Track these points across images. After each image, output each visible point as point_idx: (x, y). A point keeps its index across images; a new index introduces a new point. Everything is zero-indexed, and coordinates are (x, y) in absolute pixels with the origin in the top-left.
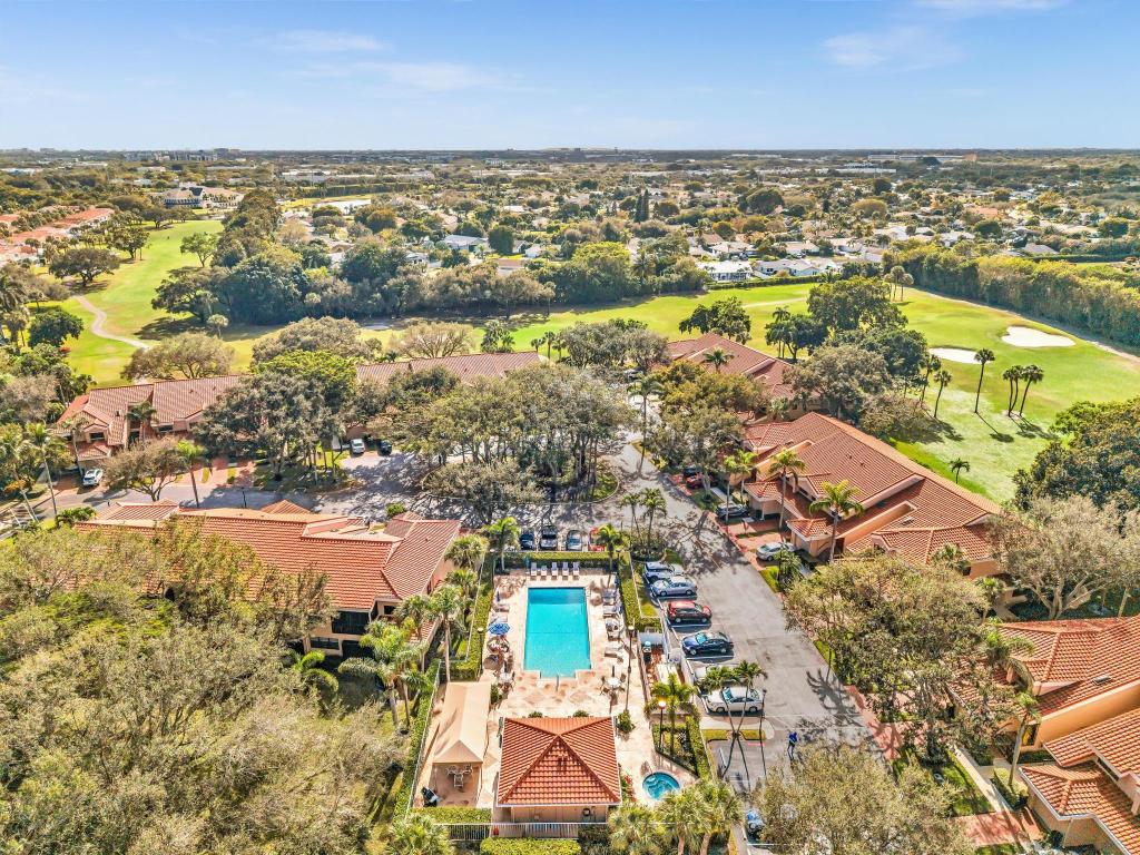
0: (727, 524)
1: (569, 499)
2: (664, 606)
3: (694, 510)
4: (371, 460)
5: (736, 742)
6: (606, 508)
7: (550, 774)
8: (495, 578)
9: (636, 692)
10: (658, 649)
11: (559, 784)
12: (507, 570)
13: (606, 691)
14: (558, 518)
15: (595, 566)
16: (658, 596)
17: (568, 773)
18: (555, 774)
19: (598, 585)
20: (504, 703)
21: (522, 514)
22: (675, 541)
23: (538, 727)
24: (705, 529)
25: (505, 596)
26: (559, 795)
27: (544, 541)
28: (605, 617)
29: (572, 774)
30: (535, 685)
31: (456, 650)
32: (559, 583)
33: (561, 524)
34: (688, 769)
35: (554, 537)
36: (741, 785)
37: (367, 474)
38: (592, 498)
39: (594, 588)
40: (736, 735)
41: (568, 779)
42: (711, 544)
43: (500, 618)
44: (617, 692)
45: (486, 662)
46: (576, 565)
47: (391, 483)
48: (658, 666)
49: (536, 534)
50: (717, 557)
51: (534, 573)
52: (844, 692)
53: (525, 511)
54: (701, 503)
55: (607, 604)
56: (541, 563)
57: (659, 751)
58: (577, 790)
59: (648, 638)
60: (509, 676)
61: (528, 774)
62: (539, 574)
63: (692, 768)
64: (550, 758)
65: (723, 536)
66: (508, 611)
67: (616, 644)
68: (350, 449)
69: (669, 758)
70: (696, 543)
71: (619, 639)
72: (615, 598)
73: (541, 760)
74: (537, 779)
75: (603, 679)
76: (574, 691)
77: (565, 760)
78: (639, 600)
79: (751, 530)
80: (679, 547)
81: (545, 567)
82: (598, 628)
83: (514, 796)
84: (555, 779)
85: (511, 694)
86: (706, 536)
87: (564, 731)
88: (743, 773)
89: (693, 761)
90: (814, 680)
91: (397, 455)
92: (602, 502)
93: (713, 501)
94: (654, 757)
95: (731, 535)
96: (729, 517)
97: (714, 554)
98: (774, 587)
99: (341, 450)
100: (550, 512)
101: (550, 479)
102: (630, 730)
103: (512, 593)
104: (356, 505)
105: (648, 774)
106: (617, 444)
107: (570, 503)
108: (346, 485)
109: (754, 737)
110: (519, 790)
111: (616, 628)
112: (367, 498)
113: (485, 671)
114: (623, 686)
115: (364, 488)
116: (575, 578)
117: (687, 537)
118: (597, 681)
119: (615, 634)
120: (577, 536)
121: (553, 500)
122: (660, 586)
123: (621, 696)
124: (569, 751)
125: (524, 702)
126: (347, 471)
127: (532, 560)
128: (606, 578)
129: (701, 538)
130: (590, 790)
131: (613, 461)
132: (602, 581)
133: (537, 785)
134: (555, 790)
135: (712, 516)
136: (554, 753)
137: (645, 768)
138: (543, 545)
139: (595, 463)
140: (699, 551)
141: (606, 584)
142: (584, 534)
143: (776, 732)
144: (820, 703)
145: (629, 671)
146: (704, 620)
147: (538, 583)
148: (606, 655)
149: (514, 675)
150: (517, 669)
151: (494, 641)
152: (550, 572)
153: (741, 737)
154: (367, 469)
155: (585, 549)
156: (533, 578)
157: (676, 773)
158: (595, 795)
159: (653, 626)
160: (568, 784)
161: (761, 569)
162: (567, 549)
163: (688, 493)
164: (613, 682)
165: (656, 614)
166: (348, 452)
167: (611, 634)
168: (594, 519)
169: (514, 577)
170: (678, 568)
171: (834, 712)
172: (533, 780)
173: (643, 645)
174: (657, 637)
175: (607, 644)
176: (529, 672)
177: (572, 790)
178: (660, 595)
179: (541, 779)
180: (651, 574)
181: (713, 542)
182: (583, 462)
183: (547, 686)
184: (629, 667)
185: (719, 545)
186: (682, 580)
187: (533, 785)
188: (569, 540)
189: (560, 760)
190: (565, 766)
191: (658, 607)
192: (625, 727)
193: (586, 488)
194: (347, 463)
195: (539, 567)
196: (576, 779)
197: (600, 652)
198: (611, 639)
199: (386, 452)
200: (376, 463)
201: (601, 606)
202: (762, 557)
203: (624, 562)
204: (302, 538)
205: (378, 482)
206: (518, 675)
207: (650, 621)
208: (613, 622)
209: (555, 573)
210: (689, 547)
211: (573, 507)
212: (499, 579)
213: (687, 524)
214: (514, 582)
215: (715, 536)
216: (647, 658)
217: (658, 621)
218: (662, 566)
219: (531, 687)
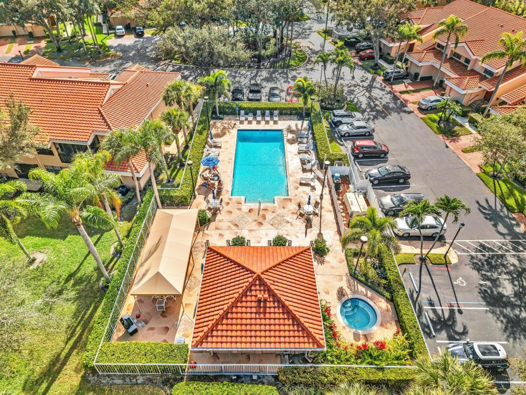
0: (392, 84)
1: (271, 67)
2: (349, 145)
3: (365, 75)
4: (129, 40)
5: (424, 266)
6: (299, 74)
7: (248, 316)
8: (212, 122)
9: (328, 216)
10: (346, 180)
11: (258, 327)
12: (221, 116)
13: (302, 215)
14: (262, 80)
15: (291, 114)
16: (342, 136)
17: (267, 316)
18: (253, 316)
19: (294, 128)
20: (212, 225)
21: (235, 77)
22: (353, 96)
23: (238, 260)
24: (375, 88)
25: (218, 136)
26: (258, 339)
27: (251, 95)
28: (299, 153)
29: (272, 316)
30: (240, 209)
31: (174, 179)
32: (262, 126)
33: (264, 84)
34: (383, 296)
35: (259, 92)
36: (435, 311)
37: (124, 49)
38: (288, 66)
39: (290, 131)
40: (423, 260)
41: (267, 321)
42: (381, 98)
43: (213, 152)
44: (311, 216)
45: (199, 189)
46: (276, 112)
47: (141, 55)
48: (347, 194)
49: (245, 90)
50: (386, 107)
51: (243, 118)
52: (514, 219)
53: (237, 75)
54: (371, 70)
55: (301, 143)
56: (248, 111)
57: (353, 276)
58: (277, 334)
59: (338, 170)
60: (218, 201)
61: (225, 316)
62: (246, 119)
63: (387, 295)
64: (249, 298)
65: (390, 92)
66: (220, 147)
67: (309, 175)
68: (115, 33)
69: (365, 284)
70: (369, 97)
71: (311, 171)
72: (307, 138)
73: (239, 300)
74: (234, 321)
75: (299, 206)
76: (274, 215)
77: (265, 301)
78: (328, 139)
79: (410, 88)
80: (356, 100)
81: (251, 114)
82: (294, 162)
83: (209, 339)
84: (253, 321)
85: (219, 217)
86: (376, 93)
87: (264, 269)
88: (435, 299)
89: (388, 288)
90: (484, 208)
91: (148, 37)
92: (295, 70)
93: (380, 68)
94: (349, 282)
95: (395, 91)
96: (394, 79)
97: (384, 105)
98: (436, 130)
99: (108, 34)
100: (256, 76)
101: (257, 53)
102: (325, 254)
103: (224, 134)
104: (113, 69)
105: (344, 299)
106: (306, 32)
107: (272, 69)
108: (108, 56)
109: (440, 262)
110: (215, 333)
111: (309, 162)
112: (121, 64)
113: (198, 196)
114: (317, 211)
115: (121, 58)
116: (275, 122)
117: (362, 93)
118: (293, 206)
119: (308, 166)
120: (277, 92)
121: (259, 68)
122: (344, 128)
123: (315, 220)
124: (270, 291)
125: (229, 224)
126: (111, 47)
127: (241, 108)
128: (299, 123)
129: (372, 94)
130: (292, 333)
131: (303, 43)
132: (296, 125)
133: (234, 327)
134: (253, 333)
135: (380, 79)
136: (253, 293)
137: (341, 293)
138: (250, 97)
139: (291, 44)
140: (372, 103)
141: (299, 127)
142: (282, 91)
143: (458, 256)
144: (493, 228)
145: (321, 198)
146: (382, 156)
147: (246, 126)
148: (301, 184)
149: (222, 201)
150: (225, 196)
151: (208, 171)
152: (255, 118)
153: (428, 261)
154: (125, 46)
155: (283, 101)
156: (242, 122)
157: (371, 299)
158: (297, 339)
159: (341, 160)
160: (267, 327)
161: (423, 116)
162: (269, 101)
163: (360, 63)
164: (309, 208)
165: (341, 151)
166: (113, 35)
167: (304, 166)
168: (289, 80)
169: (227, 121)
170: (358, 115)
171: (509, 238)
172: (230, 321)
173: (333, 176)
174: (345, 170)
175: (301, 175)
176: (235, 198)
177: (272, 333)
178: (344, 136)
179: (239, 321)
180: (337, 119)
181: (382, 96)
182: (282, 41)
183: (250, 211)
184: (322, 195)
185: (387, 99)
186: (362, 124)
187: (230, 327)
188: (272, 95)
189: (259, 301)
190: (265, 307)
191: (342, 145)
192: (320, 251)
193: (284, 59)
194: (112, 41)
195: (246, 114)
196: (277, 321)
197: (296, 182)
198: (304, 170)
199: (140, 35)
200: (132, 42)
201: (297, 144)
202: (423, 107)
203: (315, 110)
204: (31, 79)
205: (131, 55)
206: (225, 200)
207: (338, 157)
208: (306, 156)
209: (259, 118)
210: (364, 101)
211: (274, 72)
212: (215, 123)
213: (361, 84)
214: (226, 126)
215: (384, 93)
216: (337, 187)
217: (345, 156)
218: (346, 113)
219: (237, 211)
